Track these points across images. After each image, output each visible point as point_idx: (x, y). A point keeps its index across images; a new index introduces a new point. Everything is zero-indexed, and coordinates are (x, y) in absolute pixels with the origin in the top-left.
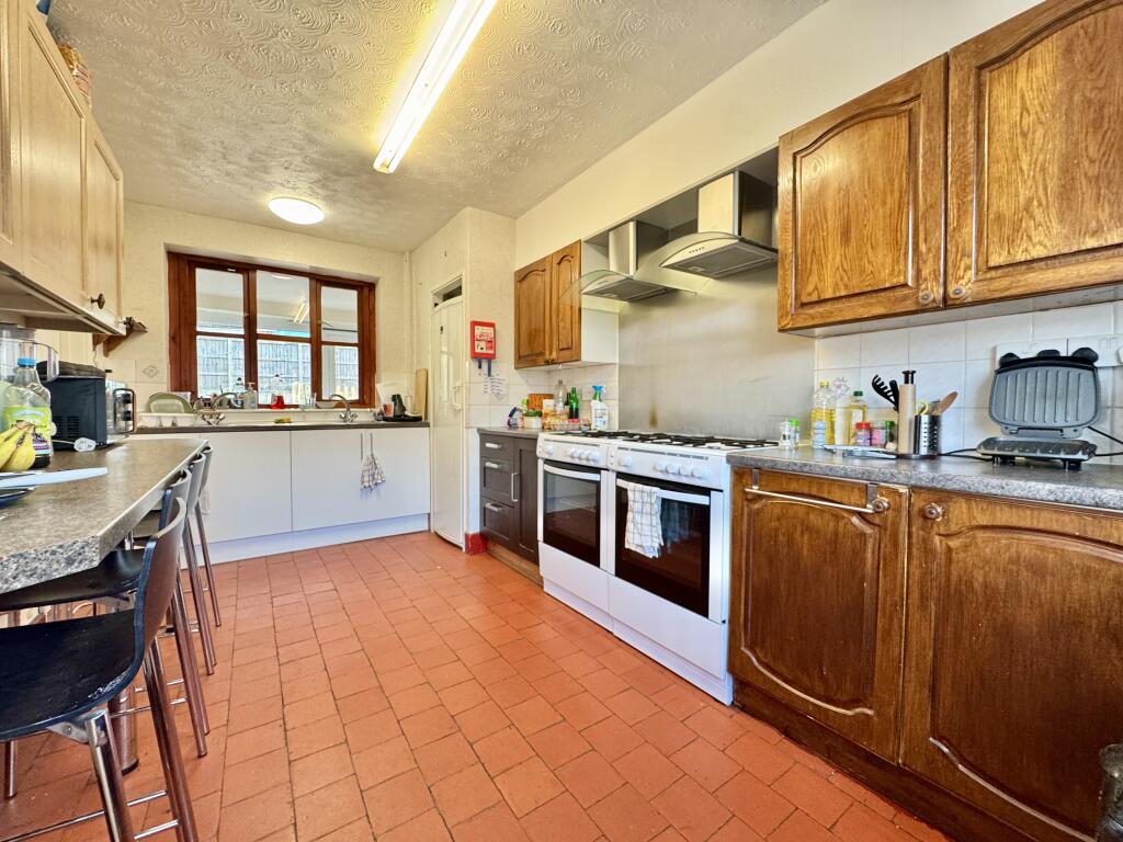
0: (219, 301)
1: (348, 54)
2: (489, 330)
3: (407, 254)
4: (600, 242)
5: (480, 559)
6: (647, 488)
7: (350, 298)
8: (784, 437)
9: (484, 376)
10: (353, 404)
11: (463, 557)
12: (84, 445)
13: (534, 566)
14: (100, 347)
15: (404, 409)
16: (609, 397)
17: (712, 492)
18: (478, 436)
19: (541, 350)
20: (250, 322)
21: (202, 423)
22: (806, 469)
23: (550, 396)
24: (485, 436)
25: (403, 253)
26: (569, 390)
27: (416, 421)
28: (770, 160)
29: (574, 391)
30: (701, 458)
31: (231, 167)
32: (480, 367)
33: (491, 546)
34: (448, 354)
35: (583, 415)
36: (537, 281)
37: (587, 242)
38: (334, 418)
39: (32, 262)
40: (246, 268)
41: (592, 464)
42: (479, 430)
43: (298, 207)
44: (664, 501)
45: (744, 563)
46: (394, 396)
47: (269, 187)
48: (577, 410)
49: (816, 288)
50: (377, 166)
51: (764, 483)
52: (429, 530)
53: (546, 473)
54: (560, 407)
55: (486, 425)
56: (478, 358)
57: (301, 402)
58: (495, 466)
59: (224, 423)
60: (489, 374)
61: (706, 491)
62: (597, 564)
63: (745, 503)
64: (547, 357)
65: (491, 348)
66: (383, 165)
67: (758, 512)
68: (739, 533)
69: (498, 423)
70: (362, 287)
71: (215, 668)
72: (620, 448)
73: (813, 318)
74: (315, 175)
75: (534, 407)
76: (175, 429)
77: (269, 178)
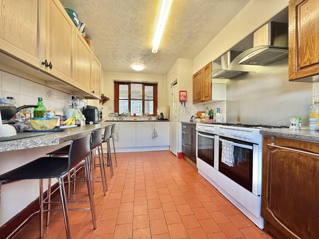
0: (123, 92)
1: (141, 23)
2: (185, 93)
3: (165, 75)
4: (218, 61)
5: (181, 160)
6: (229, 142)
7: (151, 88)
8: (292, 125)
9: (183, 107)
10: (152, 115)
11: (177, 159)
12: (91, 123)
13: (195, 164)
14: (101, 103)
15: (163, 117)
16: (223, 112)
17: (254, 145)
18: (181, 124)
19: (200, 98)
20: (130, 96)
21: (119, 120)
22: (297, 137)
23: (204, 112)
24: (183, 124)
25: (164, 75)
26: (210, 110)
27: (166, 120)
28: (285, 13)
29: (211, 110)
30: (249, 131)
31: (123, 60)
32: (182, 104)
33: (185, 156)
34: (174, 101)
35: (214, 118)
36: (199, 77)
37: (214, 61)
38: (147, 119)
39: (78, 84)
40: (129, 83)
41: (211, 133)
42: (181, 122)
43: (138, 67)
44: (235, 147)
45: (268, 174)
46: (161, 113)
47: (131, 63)
48: (212, 116)
49: (309, 60)
50: (153, 52)
51: (277, 142)
52: (169, 150)
53: (198, 135)
54: (207, 115)
55: (184, 121)
56: (181, 101)
57: (140, 115)
58: (185, 133)
59: (124, 120)
60: (185, 106)
61: (251, 144)
62: (213, 166)
63: (269, 150)
64: (202, 100)
65: (185, 98)
66: (154, 51)
67: (274, 154)
68: (265, 162)
69: (188, 120)
70: (154, 85)
71: (113, 176)
72: (220, 128)
73: (307, 73)
74: (140, 58)
75: (199, 116)
76: (113, 121)
77: (131, 61)
